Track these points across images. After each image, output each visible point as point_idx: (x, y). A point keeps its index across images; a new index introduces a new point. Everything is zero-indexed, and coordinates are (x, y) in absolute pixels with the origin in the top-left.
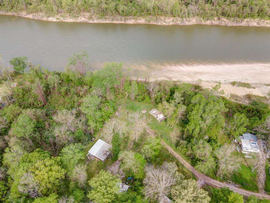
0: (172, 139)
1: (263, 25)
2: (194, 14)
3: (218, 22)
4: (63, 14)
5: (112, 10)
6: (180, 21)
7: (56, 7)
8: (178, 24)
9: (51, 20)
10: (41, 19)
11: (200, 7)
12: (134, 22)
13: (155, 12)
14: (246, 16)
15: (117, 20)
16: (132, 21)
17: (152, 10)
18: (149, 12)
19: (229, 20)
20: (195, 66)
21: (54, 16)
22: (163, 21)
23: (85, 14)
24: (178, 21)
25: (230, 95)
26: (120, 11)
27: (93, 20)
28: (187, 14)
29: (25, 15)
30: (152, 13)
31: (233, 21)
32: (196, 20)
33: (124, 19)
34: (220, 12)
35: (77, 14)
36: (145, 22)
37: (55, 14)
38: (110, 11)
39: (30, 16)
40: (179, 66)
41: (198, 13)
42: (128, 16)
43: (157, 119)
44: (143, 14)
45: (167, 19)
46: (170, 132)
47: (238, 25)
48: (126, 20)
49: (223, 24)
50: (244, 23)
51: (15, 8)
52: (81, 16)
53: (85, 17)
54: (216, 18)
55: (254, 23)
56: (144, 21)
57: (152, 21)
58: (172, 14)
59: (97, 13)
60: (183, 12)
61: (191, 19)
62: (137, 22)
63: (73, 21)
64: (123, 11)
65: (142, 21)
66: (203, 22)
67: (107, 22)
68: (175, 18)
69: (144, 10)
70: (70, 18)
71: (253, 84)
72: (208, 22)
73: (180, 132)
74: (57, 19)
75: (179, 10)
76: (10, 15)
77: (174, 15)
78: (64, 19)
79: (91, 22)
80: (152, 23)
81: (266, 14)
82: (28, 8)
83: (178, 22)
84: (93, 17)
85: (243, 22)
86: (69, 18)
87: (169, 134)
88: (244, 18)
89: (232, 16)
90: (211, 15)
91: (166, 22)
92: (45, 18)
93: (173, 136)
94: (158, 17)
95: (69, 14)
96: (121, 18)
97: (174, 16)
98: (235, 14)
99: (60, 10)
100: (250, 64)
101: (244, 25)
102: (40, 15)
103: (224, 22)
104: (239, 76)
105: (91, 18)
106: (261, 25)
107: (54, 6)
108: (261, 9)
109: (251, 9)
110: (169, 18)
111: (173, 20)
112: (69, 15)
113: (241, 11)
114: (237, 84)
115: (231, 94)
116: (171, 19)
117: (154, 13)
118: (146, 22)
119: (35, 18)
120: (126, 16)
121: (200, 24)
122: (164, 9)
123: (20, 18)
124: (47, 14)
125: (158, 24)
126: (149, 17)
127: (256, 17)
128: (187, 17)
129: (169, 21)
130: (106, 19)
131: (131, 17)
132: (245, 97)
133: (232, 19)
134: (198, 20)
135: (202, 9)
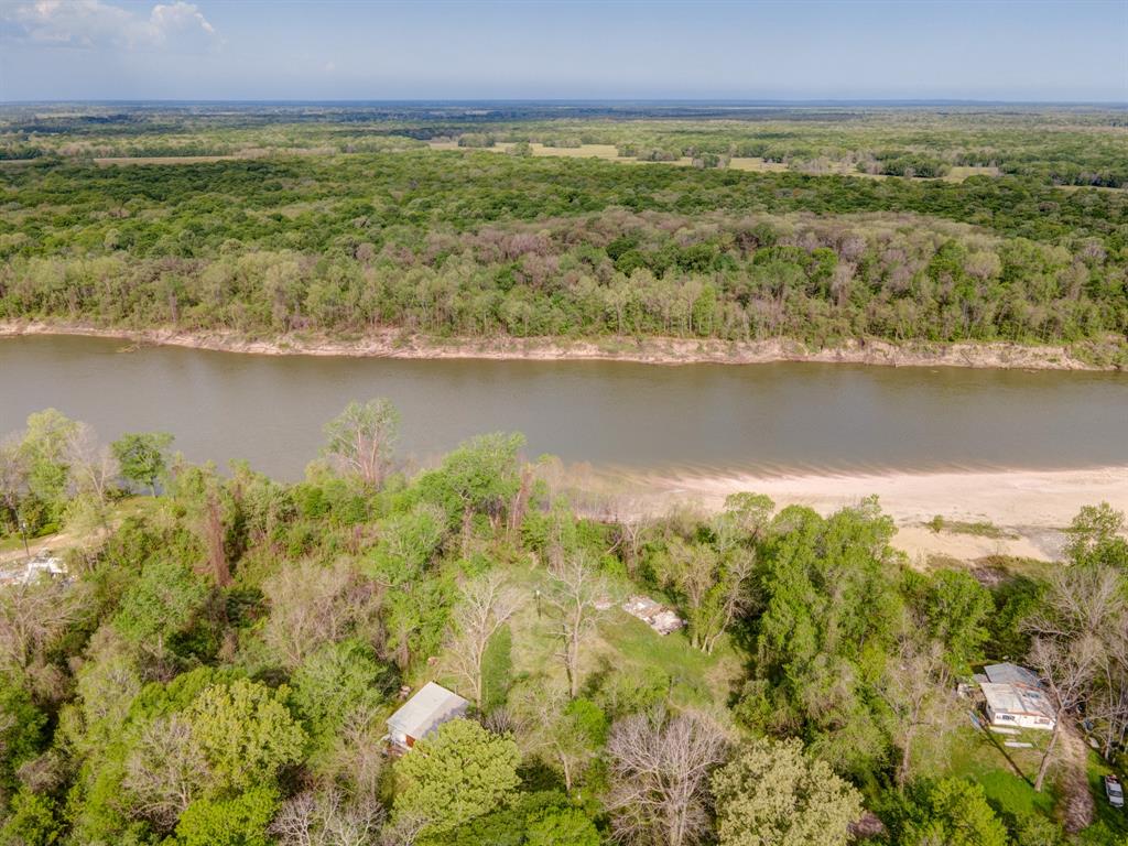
0: (714, 691)
1: (1020, 362)
2: (771, 329)
3: (862, 354)
4: (304, 332)
5: (480, 317)
6: (723, 351)
7: (284, 307)
8: (717, 359)
9: (261, 351)
10: (226, 349)
11: (791, 307)
12: (561, 355)
13: (632, 323)
14: (956, 334)
15: (498, 348)
16: (553, 352)
17: (622, 314)
18: (611, 324)
19: (898, 348)
20: (789, 479)
21: (271, 339)
22: (662, 351)
23: (384, 331)
24: (716, 350)
25: (924, 558)
26: (509, 320)
27: (412, 348)
28: (746, 326)
29: (168, 338)
30: (621, 325)
31: (914, 349)
32: (782, 347)
33: (522, 347)
34: (862, 320)
35: (356, 331)
36: (598, 355)
37: (276, 330)
38: (475, 320)
39: (188, 341)
40: (726, 480)
41: (786, 327)
42: (537, 335)
43: (652, 627)
44: (590, 328)
45: (676, 346)
46: (704, 670)
47: (932, 365)
48: (528, 347)
49: (880, 359)
50: (954, 356)
51: (135, 317)
52: (369, 336)
53: (382, 341)
54: (850, 342)
55: (990, 355)
56: (593, 353)
57: (623, 353)
58: (695, 327)
59: (428, 328)
60: (731, 321)
61: (762, 343)
62: (571, 356)
63: (339, 353)
64: (520, 320)
65: (588, 351)
66: (808, 355)
67: (463, 355)
68: (704, 342)
69: (593, 317)
70: (330, 343)
71: (1009, 527)
72: (827, 355)
73: (744, 666)
74: (281, 346)
75: (717, 316)
76: (112, 338)
77: (702, 332)
78: (306, 348)
79: (405, 354)
80: (623, 357)
81: (1024, 325)
82: (184, 315)
83: (719, 354)
84: (411, 341)
85: (950, 354)
86: (324, 342)
87: (700, 675)
88: (951, 340)
89: (905, 334)
90: (831, 331)
91: (673, 355)
92: (240, 345)
93: (718, 682)
94: (646, 338)
95: (325, 330)
96: (511, 343)
97: (702, 336)
98: (914, 328)
99: (296, 318)
100: (989, 472)
101: (952, 363)
102: (221, 336)
103: (882, 354)
104: (955, 508)
105: (403, 341)
106: (1015, 363)
107: (277, 306)
108: (1004, 312)
109: (970, 311)
110: (684, 343)
111: (700, 348)
112: (327, 335)
113: (935, 318)
114: (948, 526)
115: (929, 556)
116: (693, 345)
117: (628, 325)
118: (602, 356)
119: (205, 347)
120: (529, 335)
121: (799, 361)
122: (666, 311)
123: (149, 346)
124: (246, 331)
125: (644, 360)
126: (611, 341)
127: (990, 337)
128: (747, 338)
129: (686, 351)
130: (457, 345)
131: (548, 338)
132: (981, 563)
133: (910, 344)
134: (789, 348)
135: (800, 314)
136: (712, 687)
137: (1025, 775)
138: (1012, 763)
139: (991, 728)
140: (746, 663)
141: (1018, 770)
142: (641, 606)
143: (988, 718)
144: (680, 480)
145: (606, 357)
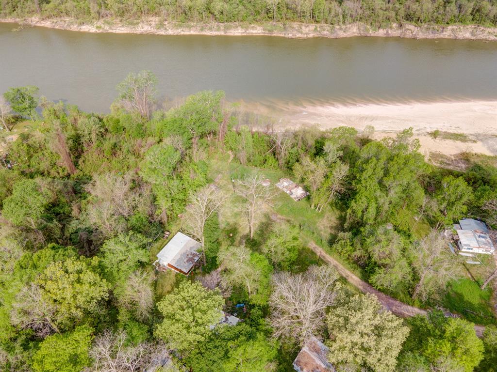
0: (322, 233)
1: (481, 36)
2: (354, 18)
3: (400, 31)
4: (109, 19)
5: (200, 11)
6: (328, 31)
7: (96, 5)
8: (324, 35)
9: (87, 30)
10: (68, 29)
11: (365, 5)
12: (244, 33)
13: (281, 14)
14: (451, 20)
15: (211, 29)
16: (240, 31)
17: (276, 9)
18: (270, 15)
19: (419, 28)
20: (360, 106)
21: (91, 23)
22: (296, 30)
23: (151, 19)
24: (324, 30)
25: (428, 154)
26: (216, 13)
27: (166, 29)
28: (341, 16)
29: (37, 22)
30: (275, 16)
31: (427, 29)
32: (358, 28)
33: (223, 28)
34: (402, 13)
35: (136, 19)
36: (262, 33)
37: (93, 18)
38: (197, 13)
39: (47, 24)
40: (328, 107)
41: (361, 16)
42: (231, 21)
43: (291, 196)
44: (259, 17)
45: (303, 28)
46: (317, 220)
47: (436, 38)
48: (227, 28)
49: (409, 35)
50: (447, 33)
51: (19, 10)
52: (143, 22)
53: (150, 25)
54: (394, 25)
55: (465, 32)
56: (260, 31)
57: (276, 31)
58: (314, 18)
59: (174, 18)
60: (333, 13)
61: (348, 26)
62: (249, 33)
63: (128, 32)
64: (222, 13)
66: (371, 33)
67: (192, 33)
68: (318, 25)
69: (260, 11)
70: (123, 26)
71: (471, 135)
72: (381, 33)
73: (337, 218)
74: (97, 27)
75: (326, 11)
76: (9, 23)
77: (317, 20)
78: (111, 28)
79: (162, 32)
80: (276, 34)
81: (486, 16)
82: (43, 9)
83: (325, 32)
84: (165, 25)
85: (446, 31)
86: (119, 25)
87: (315, 223)
88: (448, 23)
89: (424, 20)
90: (385, 19)
91: (302, 33)
92: (75, 27)
93: (324, 227)
94: (287, 22)
95: (119, 18)
96: (217, 26)
97: (317, 22)
98: (430, 17)
99: (103, 11)
100: (463, 101)
101: (446, 37)
102: (65, 21)
103: (410, 31)
104: (444, 123)
105: (161, 25)
106: (479, 37)
107: (92, 4)
108: (477, 8)
109: (460, 7)
110: (308, 26)
111: (316, 29)
112: (121, 21)
113: (441, 11)
114: (440, 135)
115: (431, 152)
116: (312, 27)
117: (279, 15)
118: (265, 33)
119: (57, 27)
120: (227, 21)
121: (366, 36)
122: (299, 8)
123: (28, 27)
124: (78, 19)
125: (287, 36)
126: (269, 24)
127: (468, 22)
128: (341, 23)
129: (308, 31)
130: (189, 27)
131: (237, 23)
132: (457, 156)
133: (426, 26)
134: (362, 29)
135: (369, 8)
136: (321, 230)
137: (476, 279)
138: (470, 272)
139: (460, 253)
140: (338, 216)
141: (472, 277)
142: (286, 184)
143: (458, 248)
144: (305, 107)
145: (267, 34)
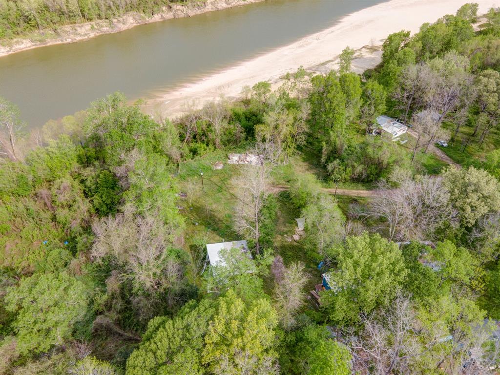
3: (171, 13)
6: (106, 26)
18: (32, 23)
19: (186, 7)
22: (72, 33)
24: (102, 27)
31: (193, 6)
32: (134, 18)
43: (252, 164)
44: (18, 29)
45: (78, 29)
47: (203, 12)
49: (181, 15)
54: (164, 8)
56: (29, 44)
58: (84, 15)
61: (124, 18)
65: (25, 44)
68: (93, 23)
69: (17, 22)
72: (157, 18)
80: (51, 42)
83: (105, 29)
85: (207, 5)
91: (80, 35)
94: (58, 28)
97: (91, 20)
103: (180, 11)
111: (92, 28)
117: (43, 21)
118: (36, 45)
121: (145, 24)
122: (64, 8)
125: (65, 42)
128: (116, 16)
129: (85, 31)
133: (191, 4)
134: (137, 18)
142: (236, 158)
145: (39, 45)
